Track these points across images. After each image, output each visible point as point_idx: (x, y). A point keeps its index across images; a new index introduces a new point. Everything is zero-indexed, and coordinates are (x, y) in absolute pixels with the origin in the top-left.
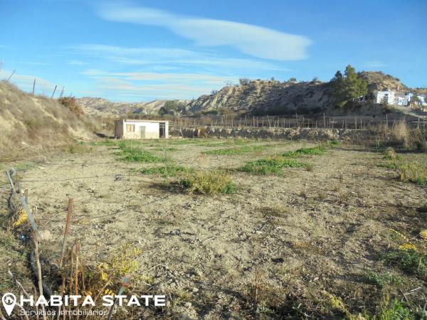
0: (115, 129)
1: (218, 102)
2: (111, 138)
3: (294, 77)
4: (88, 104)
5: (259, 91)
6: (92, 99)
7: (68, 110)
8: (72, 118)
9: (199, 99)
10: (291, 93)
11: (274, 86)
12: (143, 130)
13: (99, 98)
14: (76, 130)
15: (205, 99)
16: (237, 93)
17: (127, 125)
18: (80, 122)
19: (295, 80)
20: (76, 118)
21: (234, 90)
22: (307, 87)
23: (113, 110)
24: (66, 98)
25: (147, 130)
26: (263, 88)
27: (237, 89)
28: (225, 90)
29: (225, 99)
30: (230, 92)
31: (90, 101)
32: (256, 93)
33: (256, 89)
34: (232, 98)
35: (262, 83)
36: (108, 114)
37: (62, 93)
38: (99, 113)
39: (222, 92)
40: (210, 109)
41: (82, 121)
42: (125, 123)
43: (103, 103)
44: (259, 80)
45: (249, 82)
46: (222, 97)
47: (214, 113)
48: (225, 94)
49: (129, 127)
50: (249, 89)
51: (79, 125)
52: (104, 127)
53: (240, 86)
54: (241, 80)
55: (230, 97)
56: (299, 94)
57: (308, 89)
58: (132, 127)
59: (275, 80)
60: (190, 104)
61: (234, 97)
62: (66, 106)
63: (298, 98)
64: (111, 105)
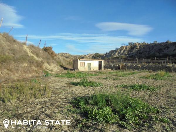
0: (73, 65)
1: (119, 53)
2: (71, 70)
3: (156, 41)
4: (62, 56)
5: (138, 48)
6: (64, 54)
7: (47, 53)
8: (49, 58)
9: (110, 52)
10: (155, 48)
11: (146, 45)
12: (89, 66)
13: (67, 53)
14: (50, 65)
15: (112, 52)
16: (128, 49)
17: (80, 63)
18: (53, 61)
19: (156, 42)
20: (51, 58)
21: (126, 48)
22: (164, 45)
23: (72, 58)
24: (47, 48)
25: (92, 66)
26: (140, 46)
27: (127, 47)
28: (122, 48)
29: (122, 52)
30: (124, 48)
31: (63, 55)
32: (137, 49)
33: (137, 47)
34: (125, 51)
35: (139, 44)
36: (70, 59)
37: (45, 45)
38: (67, 59)
39: (120, 49)
40: (115, 56)
41: (55, 60)
42: (79, 61)
43: (68, 55)
44: (138, 43)
45: (133, 44)
46: (121, 51)
47: (117, 58)
48: (122, 50)
49: (81, 64)
50: (133, 47)
51: (53, 62)
52: (67, 64)
53: (129, 46)
54: (129, 43)
55: (124, 51)
56: (161, 48)
57: (165, 46)
58: (83, 64)
59: (145, 42)
60: (106, 54)
61: (126, 51)
62: (46, 51)
63: (160, 50)
64: (71, 56)
